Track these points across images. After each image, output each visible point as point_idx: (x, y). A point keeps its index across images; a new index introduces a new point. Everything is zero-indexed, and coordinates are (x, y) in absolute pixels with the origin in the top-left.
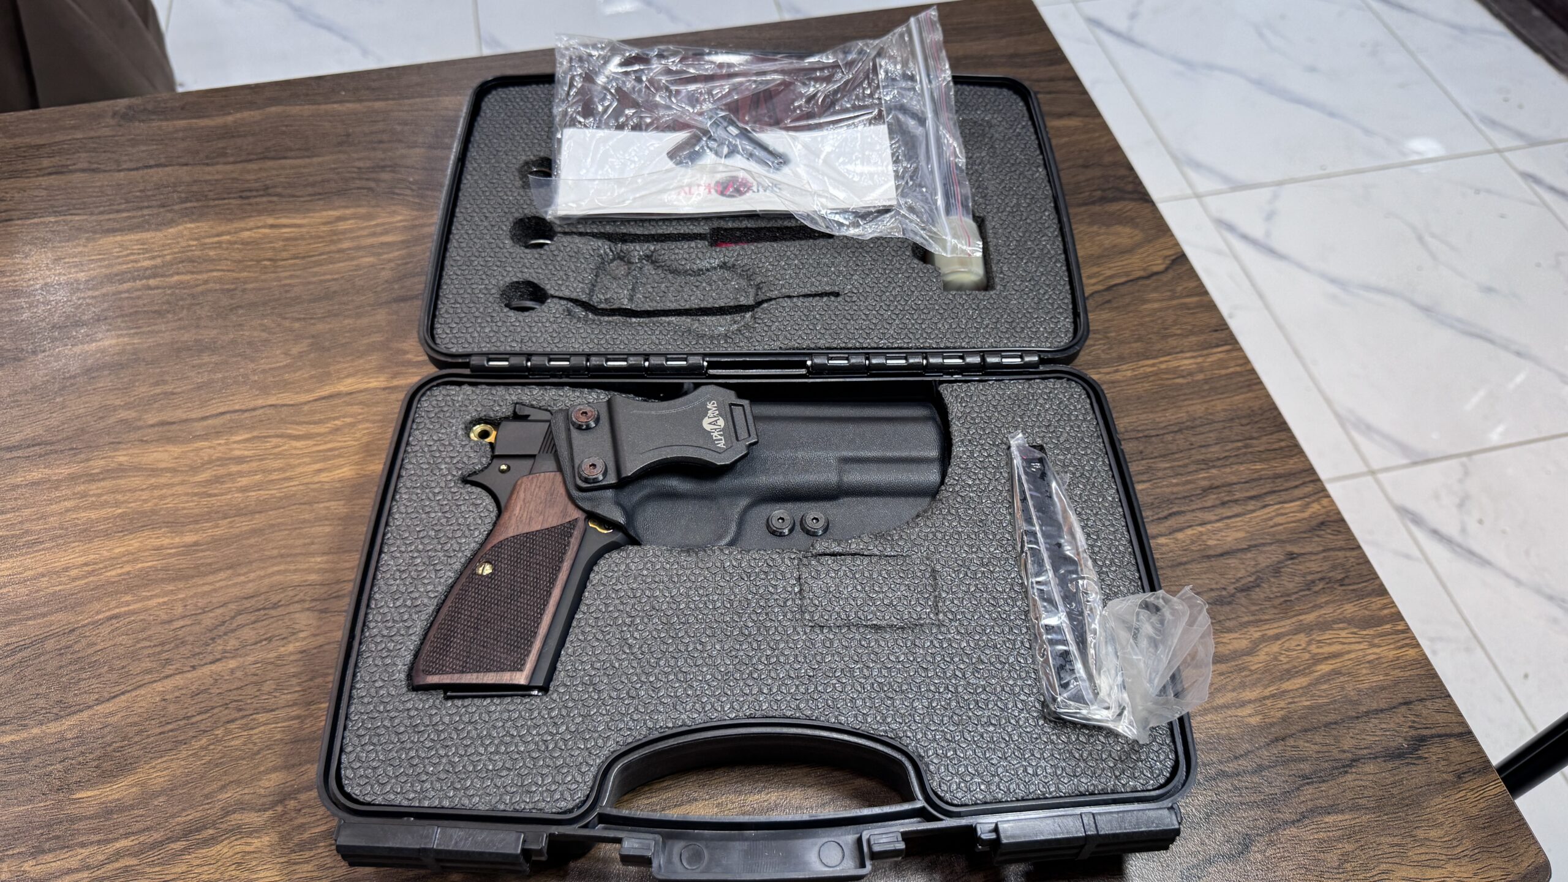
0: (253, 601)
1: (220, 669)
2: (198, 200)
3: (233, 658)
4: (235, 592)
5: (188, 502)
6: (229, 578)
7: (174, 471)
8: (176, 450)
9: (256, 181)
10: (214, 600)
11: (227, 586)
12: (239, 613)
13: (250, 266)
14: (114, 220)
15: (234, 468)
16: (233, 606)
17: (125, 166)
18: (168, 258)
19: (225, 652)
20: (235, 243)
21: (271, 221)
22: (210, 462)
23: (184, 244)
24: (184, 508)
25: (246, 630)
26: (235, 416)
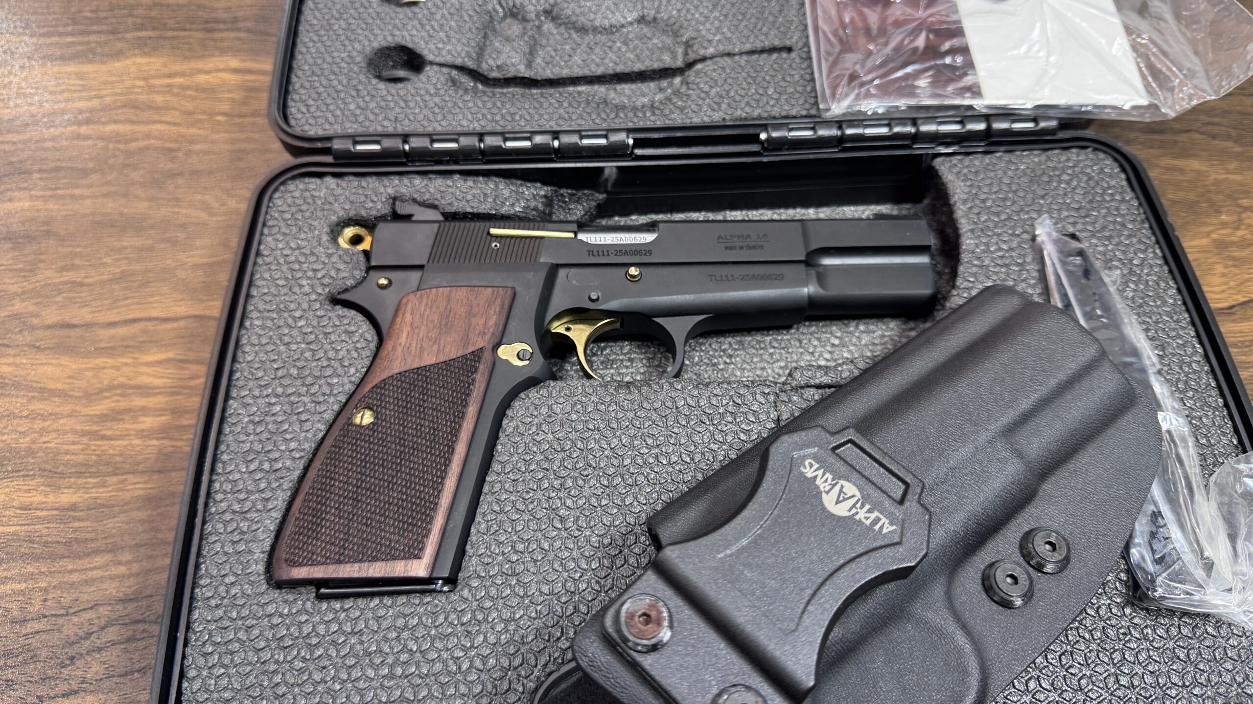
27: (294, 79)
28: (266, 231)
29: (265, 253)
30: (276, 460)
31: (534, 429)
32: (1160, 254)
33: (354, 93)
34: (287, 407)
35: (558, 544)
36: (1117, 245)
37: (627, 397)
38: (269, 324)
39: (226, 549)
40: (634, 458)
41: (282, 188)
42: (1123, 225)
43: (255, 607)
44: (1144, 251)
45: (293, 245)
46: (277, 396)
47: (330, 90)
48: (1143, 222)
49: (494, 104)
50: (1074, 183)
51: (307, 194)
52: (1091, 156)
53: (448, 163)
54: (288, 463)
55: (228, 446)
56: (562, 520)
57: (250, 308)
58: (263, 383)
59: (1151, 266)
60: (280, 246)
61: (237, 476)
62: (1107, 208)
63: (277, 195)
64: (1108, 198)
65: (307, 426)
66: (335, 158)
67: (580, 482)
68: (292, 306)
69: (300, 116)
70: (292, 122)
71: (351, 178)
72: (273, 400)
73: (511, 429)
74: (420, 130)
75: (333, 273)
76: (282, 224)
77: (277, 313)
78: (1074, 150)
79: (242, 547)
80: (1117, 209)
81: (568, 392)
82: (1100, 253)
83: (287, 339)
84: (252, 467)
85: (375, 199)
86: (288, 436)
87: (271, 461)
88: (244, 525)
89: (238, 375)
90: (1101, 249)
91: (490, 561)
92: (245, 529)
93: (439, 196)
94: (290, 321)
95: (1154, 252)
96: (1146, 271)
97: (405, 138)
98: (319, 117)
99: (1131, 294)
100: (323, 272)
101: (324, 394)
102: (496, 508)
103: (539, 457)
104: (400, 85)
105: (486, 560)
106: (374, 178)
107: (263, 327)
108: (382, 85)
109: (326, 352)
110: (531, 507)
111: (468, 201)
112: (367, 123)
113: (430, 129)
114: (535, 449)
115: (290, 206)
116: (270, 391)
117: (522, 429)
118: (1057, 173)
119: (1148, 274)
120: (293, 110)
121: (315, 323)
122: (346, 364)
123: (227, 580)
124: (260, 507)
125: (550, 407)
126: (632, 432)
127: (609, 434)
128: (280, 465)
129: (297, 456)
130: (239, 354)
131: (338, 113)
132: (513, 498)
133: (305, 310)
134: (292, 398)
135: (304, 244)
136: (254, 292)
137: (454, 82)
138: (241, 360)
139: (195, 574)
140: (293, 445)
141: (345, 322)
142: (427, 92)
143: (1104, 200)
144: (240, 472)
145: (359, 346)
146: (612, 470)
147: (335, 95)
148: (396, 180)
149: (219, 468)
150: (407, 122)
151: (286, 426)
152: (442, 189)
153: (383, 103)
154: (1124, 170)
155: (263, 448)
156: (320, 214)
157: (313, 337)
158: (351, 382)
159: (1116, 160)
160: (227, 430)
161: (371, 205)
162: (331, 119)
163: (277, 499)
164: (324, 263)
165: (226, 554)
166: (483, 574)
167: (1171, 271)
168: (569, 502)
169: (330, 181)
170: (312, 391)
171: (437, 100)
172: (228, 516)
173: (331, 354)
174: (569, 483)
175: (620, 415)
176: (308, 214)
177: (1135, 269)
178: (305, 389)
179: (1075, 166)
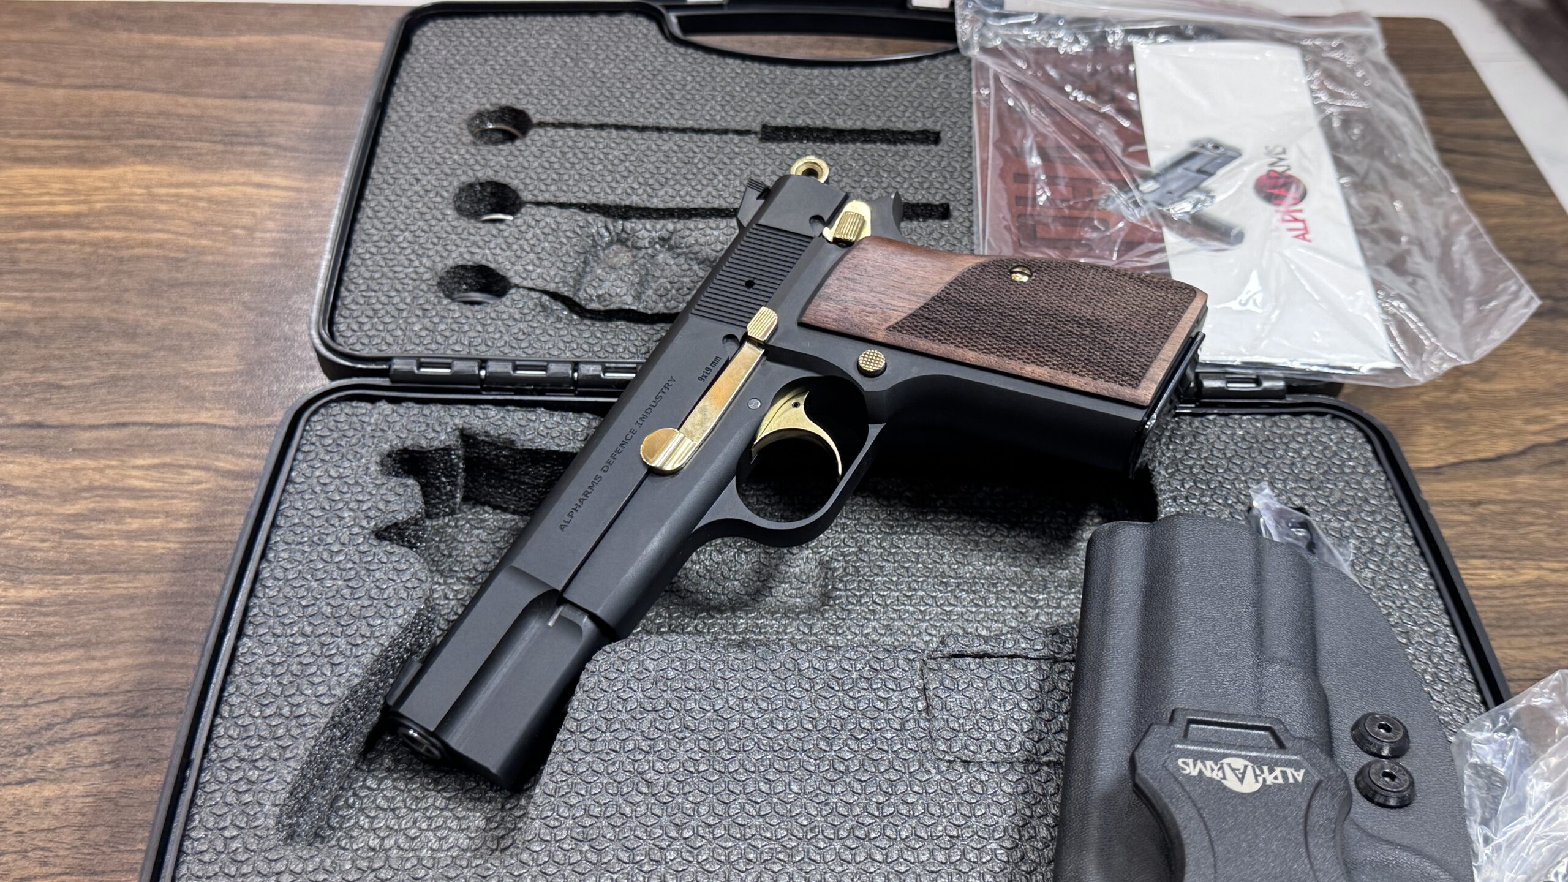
0: (104, 702)
1: (29, 794)
2: (158, 138)
3: (52, 781)
4: (81, 682)
5: (43, 541)
6: (76, 661)
7: (33, 494)
8: (42, 465)
9: (251, 124)
10: (47, 690)
11: (70, 673)
12: (78, 716)
13: (217, 233)
14: (35, 147)
15: (124, 504)
16: (71, 704)
17: (67, 81)
18: (99, 206)
19: (43, 770)
20: (201, 199)
21: (258, 178)
22: (90, 488)
23: (127, 190)
24: (33, 549)
25: (85, 742)
26: (143, 430)
27: (344, 292)
28: (300, 456)
29: (298, 480)
30: (299, 705)
31: (620, 685)
32: (1410, 533)
33: (420, 313)
34: (316, 647)
35: (642, 810)
36: (1356, 521)
37: (739, 656)
38: (298, 556)
39: (229, 800)
40: (742, 723)
41: (322, 410)
42: (1366, 501)
43: (260, 864)
44: (1391, 530)
45: (333, 473)
46: (304, 635)
47: (390, 308)
48: (1391, 498)
49: (593, 334)
50: (1305, 453)
51: (355, 419)
52: (1329, 423)
53: (531, 393)
54: (315, 709)
55: (238, 688)
56: (649, 783)
57: (275, 538)
58: (287, 621)
59: (1398, 547)
60: (317, 473)
61: (248, 721)
62: (1347, 482)
63: (315, 418)
64: (1347, 470)
65: (337, 670)
66: (392, 381)
67: (674, 744)
68: (329, 540)
69: (349, 334)
70: (340, 340)
71: (411, 404)
72: (300, 640)
73: (591, 685)
74: (500, 355)
75: (381, 505)
76: (322, 451)
77: (310, 546)
78: (1308, 417)
79: (247, 798)
80: (1359, 483)
81: (664, 648)
82: (1334, 529)
83: (320, 575)
84: (268, 712)
85: (438, 429)
86: (316, 680)
87: (292, 705)
88: (253, 775)
89: (255, 611)
90: (1336, 525)
91: (557, 824)
92: (254, 779)
93: (518, 430)
94: (325, 556)
95: (1403, 532)
96: (1390, 551)
97: (483, 363)
98: (375, 336)
99: (1370, 575)
100: (369, 504)
101: (363, 636)
102: (568, 768)
103: (624, 716)
104: (477, 307)
105: (552, 823)
106: (439, 406)
107: (290, 560)
108: (454, 306)
109: (368, 591)
110: (611, 769)
111: (553, 438)
112: (434, 346)
113: (512, 356)
114: (620, 707)
115: (331, 430)
116: (296, 629)
117: (605, 685)
118: (1285, 440)
119: (1393, 555)
120: (342, 327)
121: (356, 558)
122: (392, 604)
123: (227, 834)
124: (275, 755)
125: (641, 663)
126: (742, 693)
127: (713, 694)
128: (305, 710)
129: (326, 701)
130: (258, 587)
131: (399, 333)
132: (588, 759)
133: (343, 544)
134: (323, 638)
135: (348, 472)
136: (281, 521)
137: (544, 308)
138: (260, 595)
139: (186, 824)
140: (321, 689)
141: (394, 559)
142: (511, 317)
143: (1343, 472)
144: (251, 715)
145: (409, 585)
146: (715, 733)
147: (395, 313)
148: (467, 410)
149: (225, 710)
150: (483, 348)
151: (313, 669)
152: (523, 423)
153: (455, 326)
154: (1369, 441)
155: (282, 692)
156: (369, 442)
157: (353, 573)
158: (397, 624)
159: (1360, 429)
160: (237, 669)
161: (433, 435)
162: (390, 340)
163: (297, 748)
164: (370, 493)
165: (227, 804)
166: (548, 838)
167: (1422, 554)
168: (659, 766)
169: (385, 407)
170: (349, 632)
171: (522, 326)
172: (233, 764)
173: (374, 593)
174: (661, 745)
175: (728, 675)
176: (354, 441)
177: (1377, 548)
178: (340, 629)
179: (1307, 434)
